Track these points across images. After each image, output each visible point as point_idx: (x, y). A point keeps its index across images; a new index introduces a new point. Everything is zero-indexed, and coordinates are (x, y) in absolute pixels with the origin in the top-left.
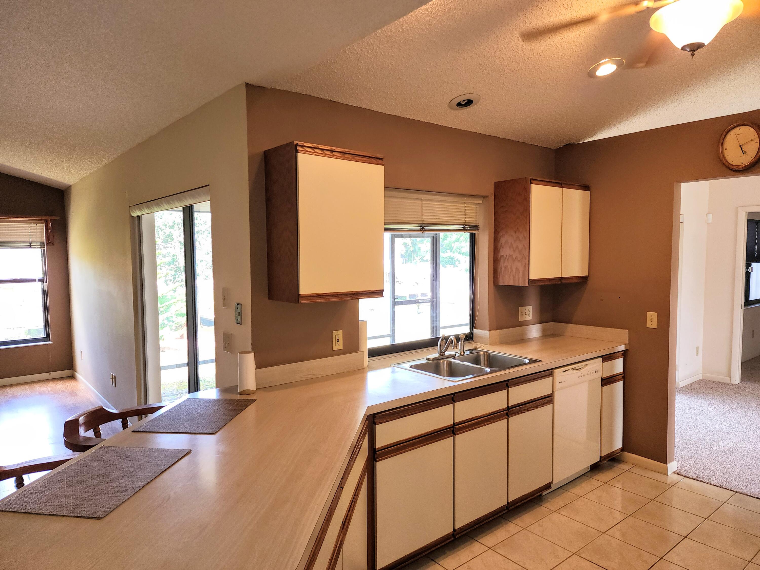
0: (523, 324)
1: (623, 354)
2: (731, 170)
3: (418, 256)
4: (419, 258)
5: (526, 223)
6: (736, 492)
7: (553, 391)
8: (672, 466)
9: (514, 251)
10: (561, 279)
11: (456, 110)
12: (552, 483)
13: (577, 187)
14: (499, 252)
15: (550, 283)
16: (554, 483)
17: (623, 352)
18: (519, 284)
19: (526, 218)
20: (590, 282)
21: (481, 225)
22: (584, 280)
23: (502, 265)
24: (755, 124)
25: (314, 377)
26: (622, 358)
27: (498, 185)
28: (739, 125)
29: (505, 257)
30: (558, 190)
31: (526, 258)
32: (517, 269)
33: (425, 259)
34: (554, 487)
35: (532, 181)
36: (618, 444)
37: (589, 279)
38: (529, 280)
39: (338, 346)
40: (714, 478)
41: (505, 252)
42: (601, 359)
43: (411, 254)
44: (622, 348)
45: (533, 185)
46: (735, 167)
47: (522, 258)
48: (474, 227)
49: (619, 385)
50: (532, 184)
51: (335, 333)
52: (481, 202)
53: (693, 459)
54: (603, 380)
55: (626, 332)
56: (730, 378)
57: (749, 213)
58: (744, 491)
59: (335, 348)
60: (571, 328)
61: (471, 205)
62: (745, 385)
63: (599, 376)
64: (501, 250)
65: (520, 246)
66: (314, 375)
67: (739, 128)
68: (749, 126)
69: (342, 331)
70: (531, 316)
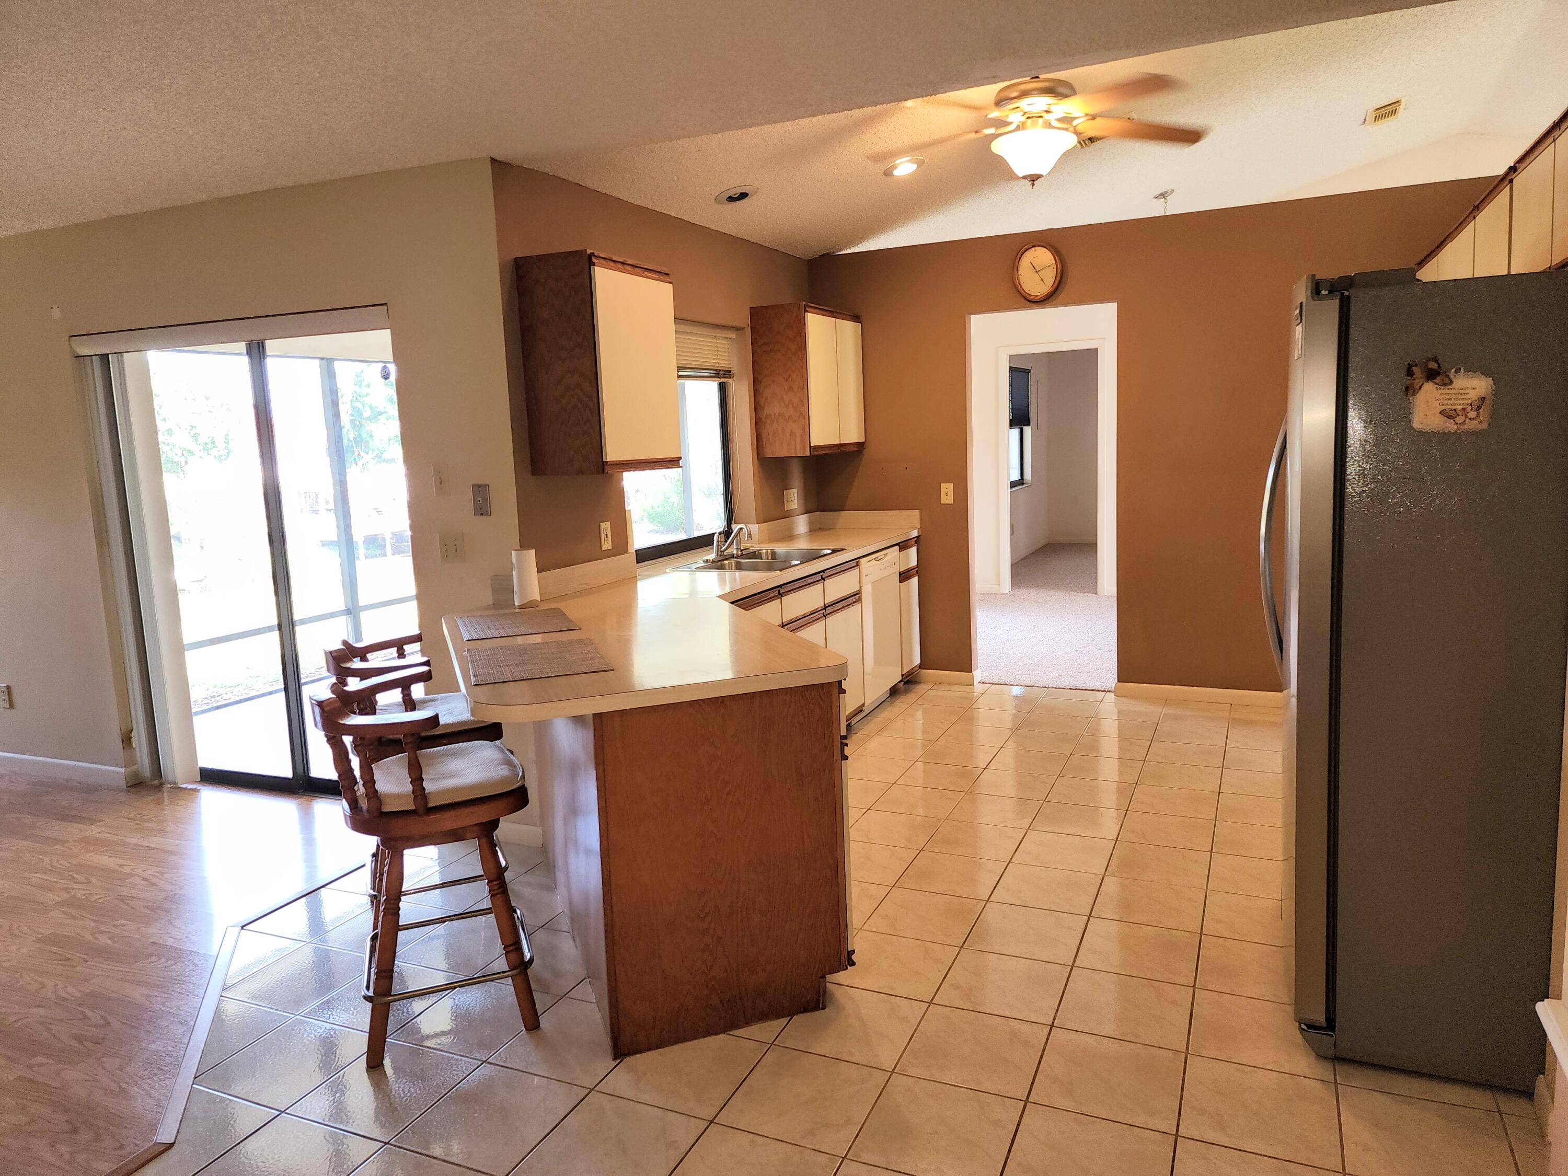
0: (787, 515)
1: (916, 542)
2: (1029, 301)
3: (370, 452)
4: (371, 455)
5: (802, 367)
6: (1049, 688)
7: (860, 587)
8: (977, 674)
9: (787, 407)
10: (841, 445)
11: (726, 204)
12: (863, 705)
13: (848, 317)
14: (763, 408)
15: (830, 452)
16: (866, 705)
17: (915, 539)
18: (796, 454)
19: (802, 360)
20: (868, 453)
21: (735, 371)
22: (861, 446)
23: (768, 429)
24: (1051, 246)
25: (588, 587)
26: (916, 547)
27: (755, 313)
28: (1034, 246)
29: (773, 416)
30: (831, 320)
31: (804, 417)
32: (792, 433)
33: (385, 456)
34: (867, 710)
35: (807, 309)
36: (917, 661)
37: (866, 445)
38: (810, 447)
39: (607, 545)
40: (1022, 680)
41: (773, 409)
42: (897, 547)
43: (352, 446)
44: (915, 533)
45: (809, 314)
46: (1032, 297)
47: (799, 417)
48: (728, 373)
49: (915, 581)
50: (807, 312)
51: (603, 525)
52: (734, 336)
53: (993, 668)
54: (900, 574)
55: (917, 513)
56: (999, 585)
57: (1011, 356)
58: (1056, 685)
59: (604, 548)
60: (845, 517)
61: (722, 340)
62: (1016, 592)
63: (896, 570)
64: (766, 408)
65: (795, 400)
66: (588, 585)
67: (1034, 249)
68: (1044, 247)
69: (609, 523)
70: (796, 502)
